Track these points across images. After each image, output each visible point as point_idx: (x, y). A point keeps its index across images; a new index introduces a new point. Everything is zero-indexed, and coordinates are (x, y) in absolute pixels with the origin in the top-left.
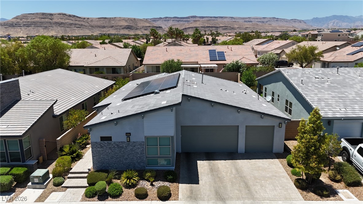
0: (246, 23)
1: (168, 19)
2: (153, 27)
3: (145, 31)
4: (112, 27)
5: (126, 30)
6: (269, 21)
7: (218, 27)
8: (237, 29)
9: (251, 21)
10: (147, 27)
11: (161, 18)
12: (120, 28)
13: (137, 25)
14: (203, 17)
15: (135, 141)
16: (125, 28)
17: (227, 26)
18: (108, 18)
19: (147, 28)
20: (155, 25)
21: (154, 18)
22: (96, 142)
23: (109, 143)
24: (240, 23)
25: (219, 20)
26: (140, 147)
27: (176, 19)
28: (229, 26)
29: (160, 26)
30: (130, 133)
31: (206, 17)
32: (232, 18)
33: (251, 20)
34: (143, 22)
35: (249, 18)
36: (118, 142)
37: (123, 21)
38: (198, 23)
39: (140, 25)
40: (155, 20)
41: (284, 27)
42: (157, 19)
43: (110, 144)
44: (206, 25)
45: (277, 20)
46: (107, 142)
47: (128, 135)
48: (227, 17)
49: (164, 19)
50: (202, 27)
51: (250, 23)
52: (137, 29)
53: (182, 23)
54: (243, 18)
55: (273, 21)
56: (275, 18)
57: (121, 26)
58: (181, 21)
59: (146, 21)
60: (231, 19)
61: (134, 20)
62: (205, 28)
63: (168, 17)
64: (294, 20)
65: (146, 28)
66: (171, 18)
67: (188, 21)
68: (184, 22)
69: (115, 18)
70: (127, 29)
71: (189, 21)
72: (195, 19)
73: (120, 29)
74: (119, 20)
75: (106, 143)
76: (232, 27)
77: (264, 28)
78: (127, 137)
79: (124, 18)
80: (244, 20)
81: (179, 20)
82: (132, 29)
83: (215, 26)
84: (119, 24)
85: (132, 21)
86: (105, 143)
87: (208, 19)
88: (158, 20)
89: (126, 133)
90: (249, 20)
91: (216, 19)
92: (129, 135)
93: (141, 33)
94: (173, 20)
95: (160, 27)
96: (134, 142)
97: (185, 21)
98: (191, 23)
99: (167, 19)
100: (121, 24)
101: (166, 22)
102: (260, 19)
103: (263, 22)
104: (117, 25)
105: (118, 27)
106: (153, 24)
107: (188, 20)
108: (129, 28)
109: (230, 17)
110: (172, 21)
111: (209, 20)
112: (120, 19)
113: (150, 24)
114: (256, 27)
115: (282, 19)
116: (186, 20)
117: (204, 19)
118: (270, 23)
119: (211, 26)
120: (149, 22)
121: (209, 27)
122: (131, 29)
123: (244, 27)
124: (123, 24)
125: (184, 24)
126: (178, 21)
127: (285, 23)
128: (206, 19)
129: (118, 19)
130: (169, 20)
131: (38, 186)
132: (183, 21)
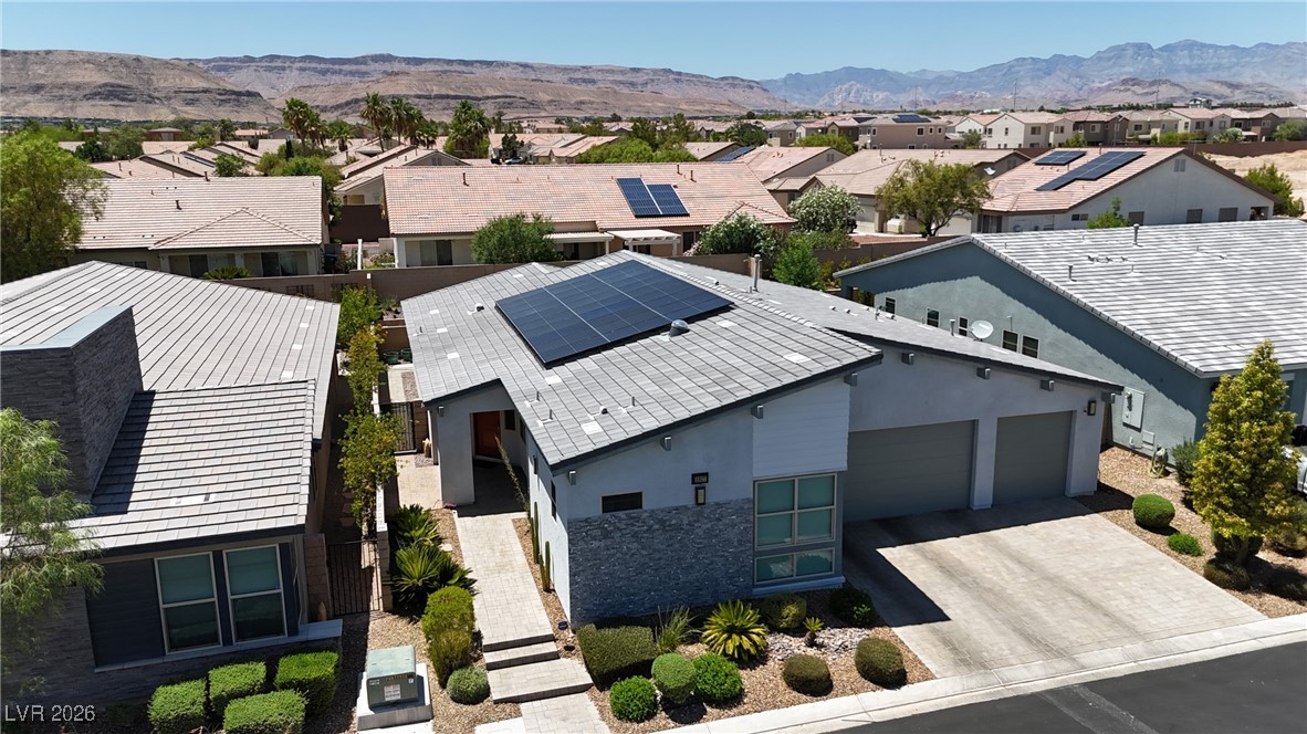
0: (575, 86)
1: (278, 63)
2: (220, 94)
3: (188, 108)
4: (38, 89)
5: (102, 102)
6: (653, 80)
7: (480, 99)
8: (547, 108)
9: (593, 82)
10: (194, 92)
11: (249, 59)
12: (75, 94)
13: (149, 82)
14: (418, 61)
15: (720, 498)
16: (96, 94)
17: (510, 97)
18: (15, 53)
19: (197, 95)
20: (229, 87)
21: (221, 59)
22: (586, 520)
23: (632, 518)
24: (557, 85)
25: (481, 72)
26: (738, 520)
27: (314, 65)
28: (518, 95)
29: (248, 88)
30: (706, 474)
31: (431, 60)
32: (525, 66)
33: (593, 76)
34: (177, 72)
35: (583, 67)
36: (663, 510)
37: (87, 65)
38: (404, 80)
39: (162, 84)
40: (224, 65)
41: (702, 104)
42: (235, 64)
43: (637, 519)
44: (436, 90)
45: (678, 77)
46: (626, 514)
47: (700, 480)
48: (508, 65)
49: (264, 64)
50: (419, 97)
51: (590, 85)
52: (151, 99)
53: (337, 79)
54: (565, 70)
55: (664, 82)
56: (670, 71)
57: (78, 87)
58: (334, 72)
59: (191, 67)
60: (521, 69)
61: (135, 64)
62: (432, 101)
63: (278, 57)
64: (730, 81)
65: (190, 96)
66: (293, 60)
67: (363, 74)
68: (346, 75)
69: (48, 52)
70: (106, 99)
71: (366, 73)
72: (388, 67)
73: (74, 100)
74: (69, 64)
75: (624, 517)
76: (529, 99)
77: (640, 106)
78: (697, 489)
79: (90, 54)
80: (567, 77)
81: (328, 70)
82: (131, 101)
83: (468, 94)
84: (70, 80)
85: (127, 66)
86: (620, 520)
87: (438, 68)
88: (240, 68)
89: (694, 476)
90: (586, 76)
91: (469, 69)
92: (704, 479)
93: (172, 117)
94: (302, 69)
95: (249, 94)
96: (718, 504)
97: (352, 73)
98: (378, 81)
99: (275, 64)
100: (80, 80)
101: (272, 76)
102: (623, 72)
103: (633, 84)
104: (60, 81)
105: (66, 92)
106: (221, 83)
107: (363, 68)
108: (113, 93)
109: (517, 64)
110: (295, 73)
111: (445, 72)
112: (72, 58)
113: (207, 79)
114: (610, 100)
115: (694, 76)
116: (354, 67)
117: (422, 68)
118: (656, 89)
119: (452, 93)
120: (203, 74)
121: (448, 97)
122: (123, 100)
123: (573, 101)
124: (87, 80)
125: (347, 84)
126: (324, 72)
127: (705, 90)
128: (431, 67)
129: (64, 59)
130: (284, 69)
131: (401, 714)
132: (340, 72)
